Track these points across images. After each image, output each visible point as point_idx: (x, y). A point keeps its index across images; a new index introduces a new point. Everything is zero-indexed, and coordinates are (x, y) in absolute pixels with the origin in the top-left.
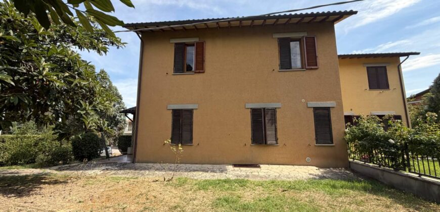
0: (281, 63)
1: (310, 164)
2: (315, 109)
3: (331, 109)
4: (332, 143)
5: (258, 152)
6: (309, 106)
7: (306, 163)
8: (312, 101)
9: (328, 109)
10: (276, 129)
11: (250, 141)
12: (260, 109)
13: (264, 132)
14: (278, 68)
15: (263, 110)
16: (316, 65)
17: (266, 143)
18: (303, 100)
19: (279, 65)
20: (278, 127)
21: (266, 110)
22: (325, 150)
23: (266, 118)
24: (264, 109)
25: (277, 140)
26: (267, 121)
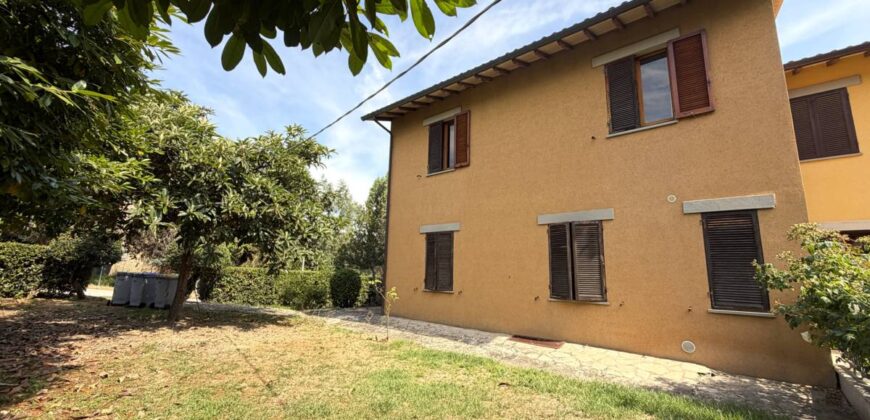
0: (612, 120)
1: (692, 358)
2: (708, 217)
3: (759, 213)
4: (767, 308)
5: (563, 315)
6: (687, 210)
7: (680, 355)
8: (696, 197)
9: (750, 215)
10: (601, 268)
11: (548, 292)
12: (562, 226)
13: (570, 273)
14: (607, 130)
15: (568, 227)
16: (708, 104)
17: (574, 298)
18: (671, 198)
19: (609, 125)
20: (608, 263)
21: (574, 227)
22: (741, 326)
23: (576, 245)
24: (570, 224)
25: (603, 292)
26: (576, 251)
